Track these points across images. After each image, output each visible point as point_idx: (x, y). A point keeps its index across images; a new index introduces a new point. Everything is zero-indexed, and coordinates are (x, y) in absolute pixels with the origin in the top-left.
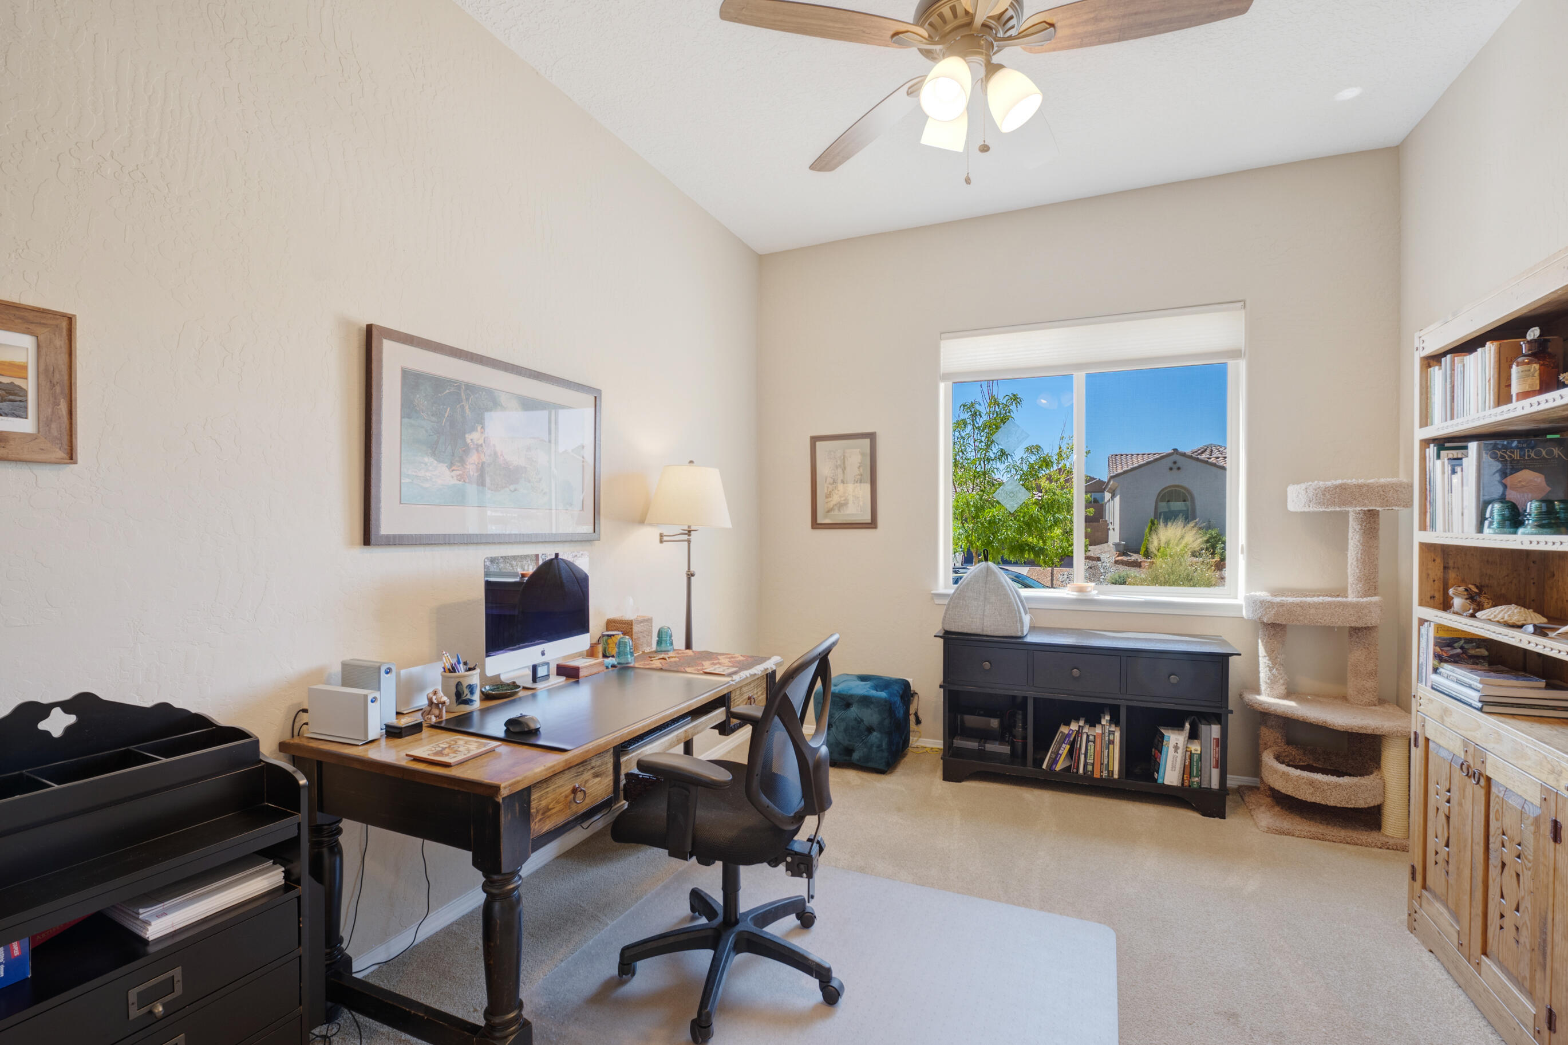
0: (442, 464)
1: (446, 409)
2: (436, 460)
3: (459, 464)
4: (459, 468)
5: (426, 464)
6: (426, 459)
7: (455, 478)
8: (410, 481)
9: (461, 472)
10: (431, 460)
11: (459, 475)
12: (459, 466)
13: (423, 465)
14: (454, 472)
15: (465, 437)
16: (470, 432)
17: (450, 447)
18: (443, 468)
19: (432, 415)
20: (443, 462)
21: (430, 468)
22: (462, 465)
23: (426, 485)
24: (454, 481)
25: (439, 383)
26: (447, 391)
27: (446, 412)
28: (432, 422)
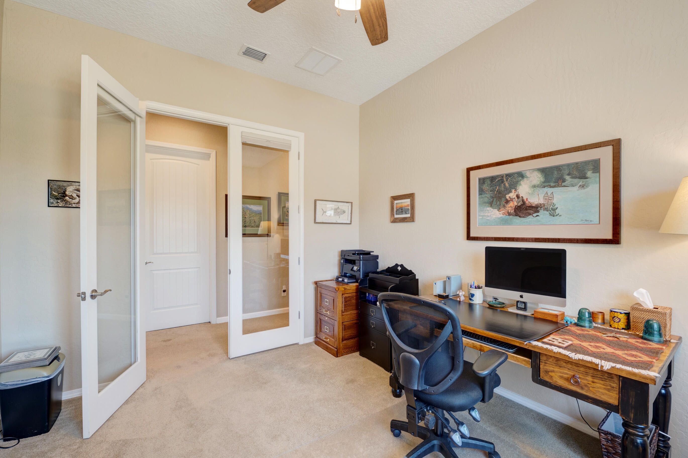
0: (495, 209)
1: (497, 187)
2: (492, 208)
3: (503, 208)
4: (503, 210)
5: (488, 211)
6: (488, 209)
7: (501, 214)
8: (482, 217)
9: (504, 211)
10: (490, 208)
11: (503, 213)
12: (503, 209)
13: (487, 211)
14: (500, 212)
15: (506, 197)
16: (508, 193)
17: (498, 202)
18: (496, 211)
19: (490, 192)
20: (495, 208)
21: (490, 212)
22: (505, 209)
23: (488, 218)
24: (501, 216)
25: (492, 179)
26: (497, 180)
27: (496, 189)
28: (490, 194)
